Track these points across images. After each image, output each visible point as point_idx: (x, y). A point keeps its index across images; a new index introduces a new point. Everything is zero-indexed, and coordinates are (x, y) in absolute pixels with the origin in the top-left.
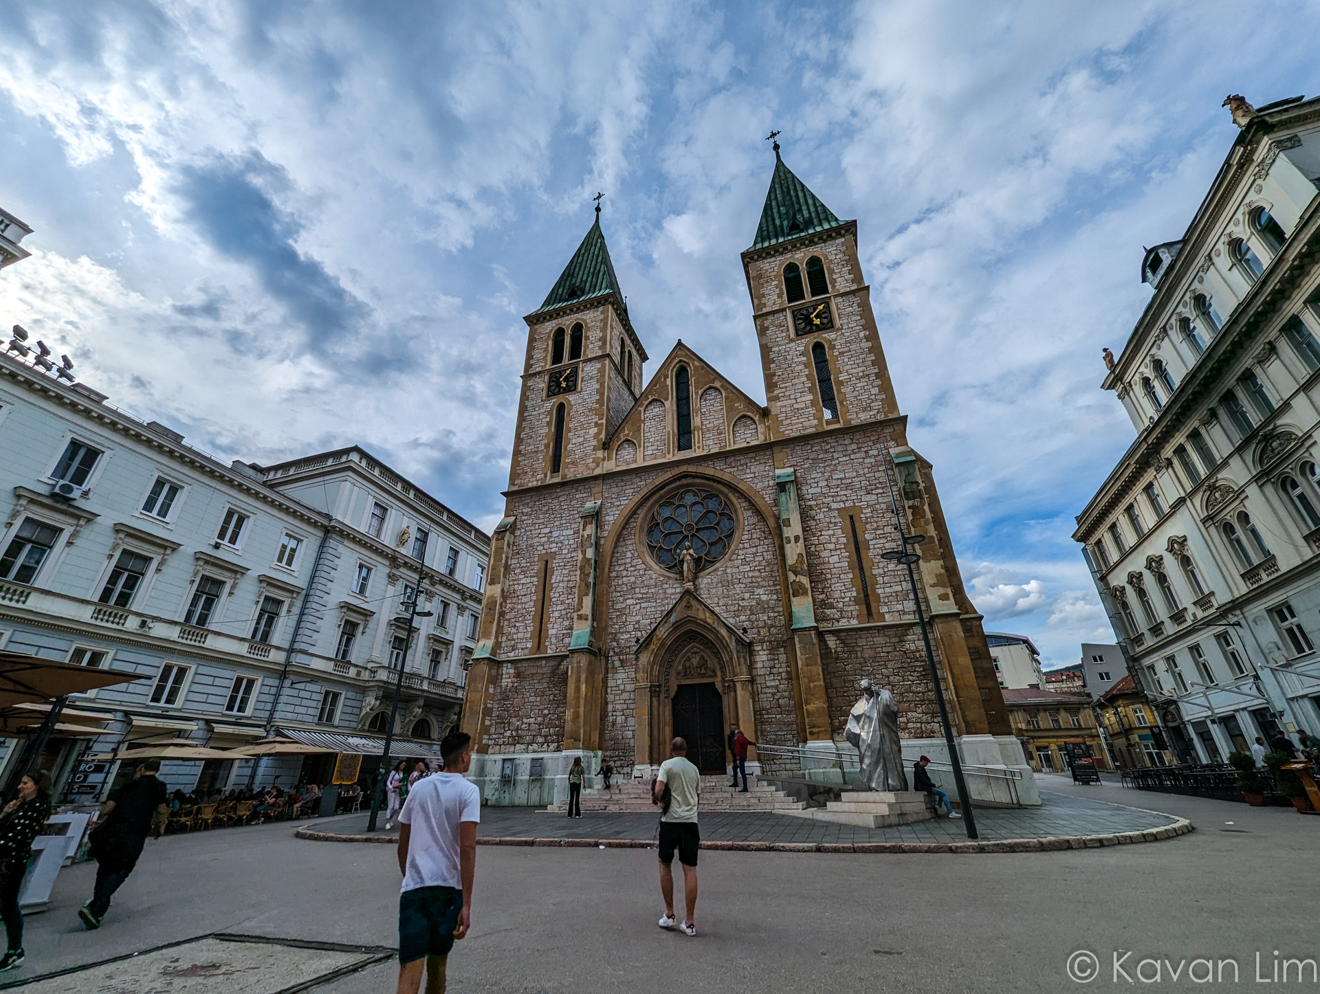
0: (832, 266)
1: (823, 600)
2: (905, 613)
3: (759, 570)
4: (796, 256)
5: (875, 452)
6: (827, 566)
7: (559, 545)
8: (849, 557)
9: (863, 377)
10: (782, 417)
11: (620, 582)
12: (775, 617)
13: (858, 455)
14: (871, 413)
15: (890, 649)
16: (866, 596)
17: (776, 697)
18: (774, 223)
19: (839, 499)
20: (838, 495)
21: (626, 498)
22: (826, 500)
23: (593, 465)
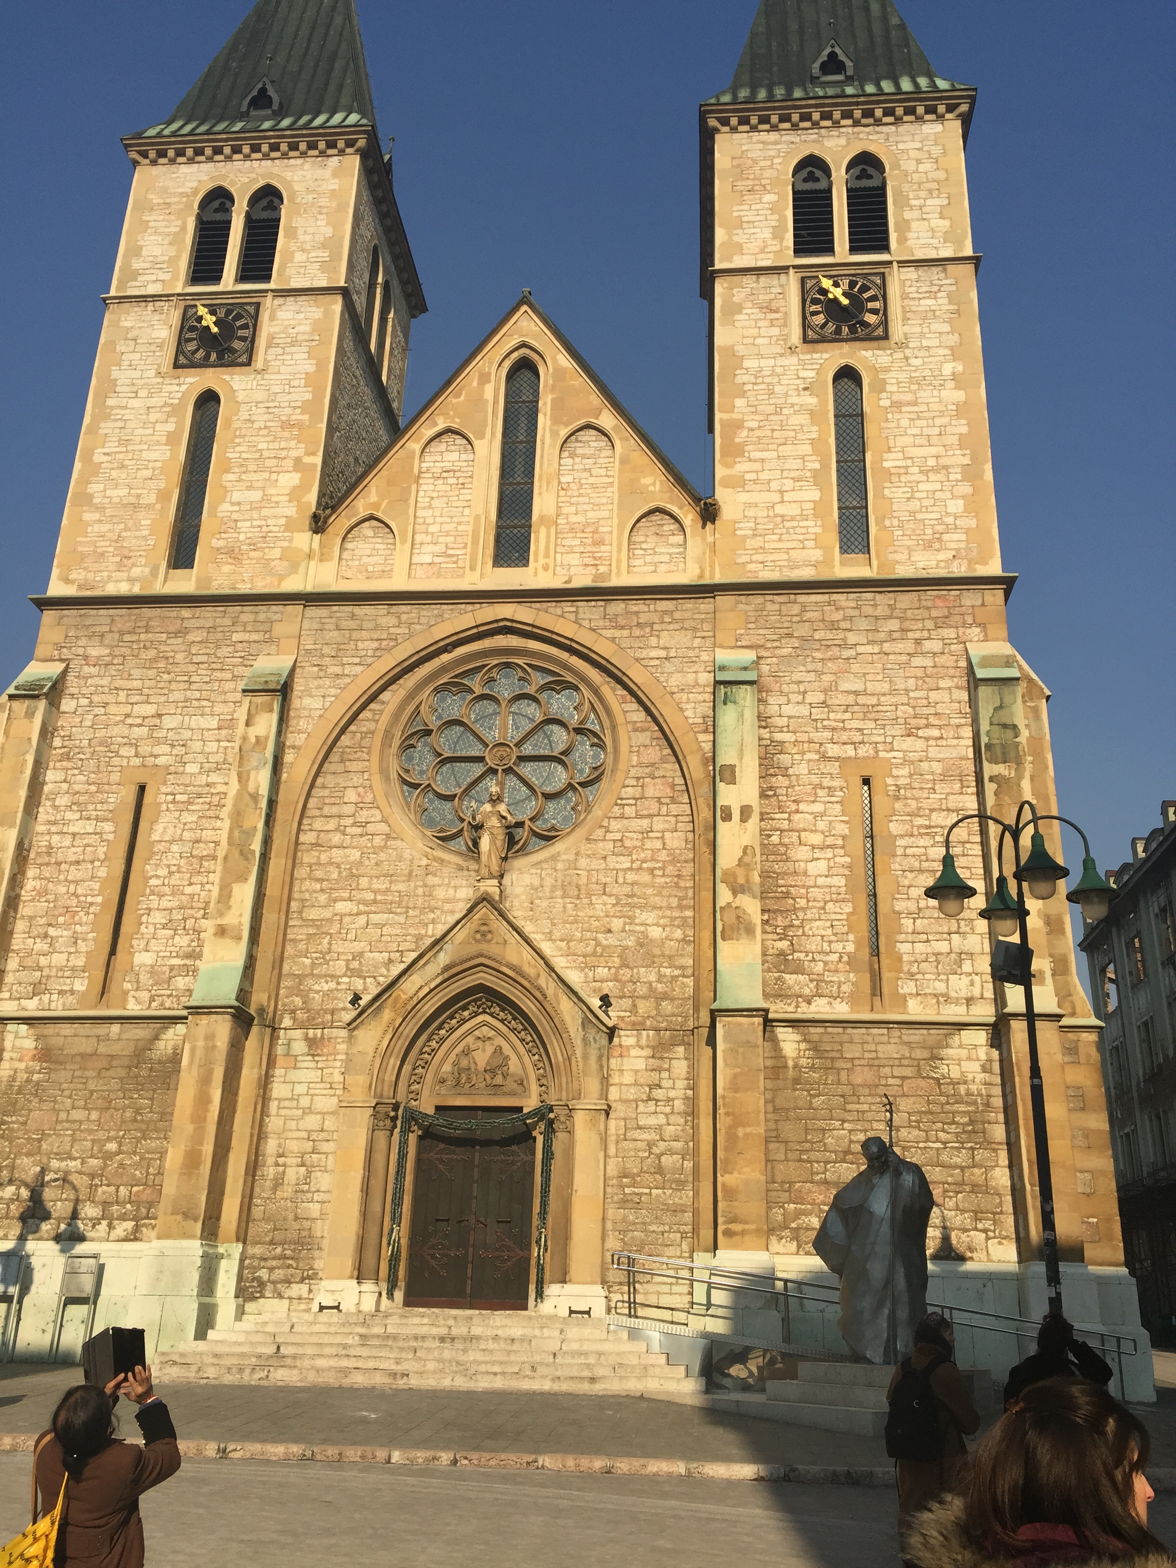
0: (905, 187)
1: (782, 953)
2: (948, 999)
3: (651, 871)
4: (829, 143)
5: (935, 645)
6: (800, 880)
7: (179, 750)
8: (850, 867)
9: (934, 470)
10: (745, 529)
11: (324, 858)
12: (674, 978)
13: (899, 646)
14: (942, 556)
15: (908, 1072)
16: (876, 952)
17: (655, 1150)
19: (844, 737)
20: (844, 729)
21: (357, 660)
22: (816, 736)
23: (280, 566)
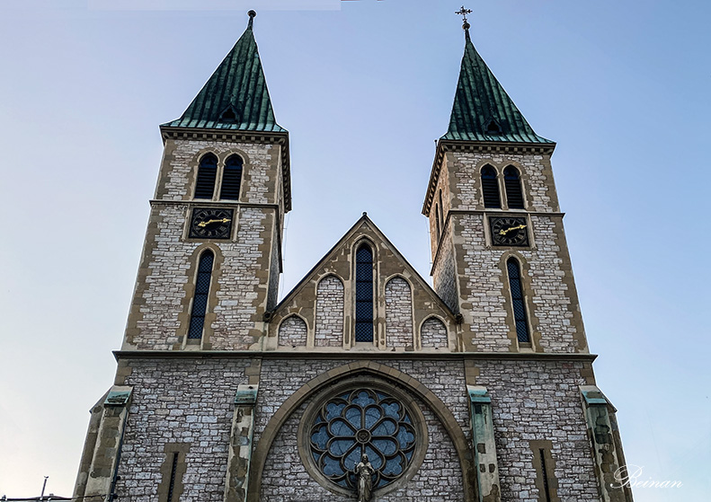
0: (530, 182)
3: (443, 496)
4: (495, 160)
5: (566, 387)
8: (539, 494)
9: (555, 305)
10: (475, 328)
13: (550, 387)
14: (563, 345)
18: (469, 114)
19: (530, 429)
20: (529, 426)
21: (290, 388)
22: (517, 429)
23: (249, 339)
